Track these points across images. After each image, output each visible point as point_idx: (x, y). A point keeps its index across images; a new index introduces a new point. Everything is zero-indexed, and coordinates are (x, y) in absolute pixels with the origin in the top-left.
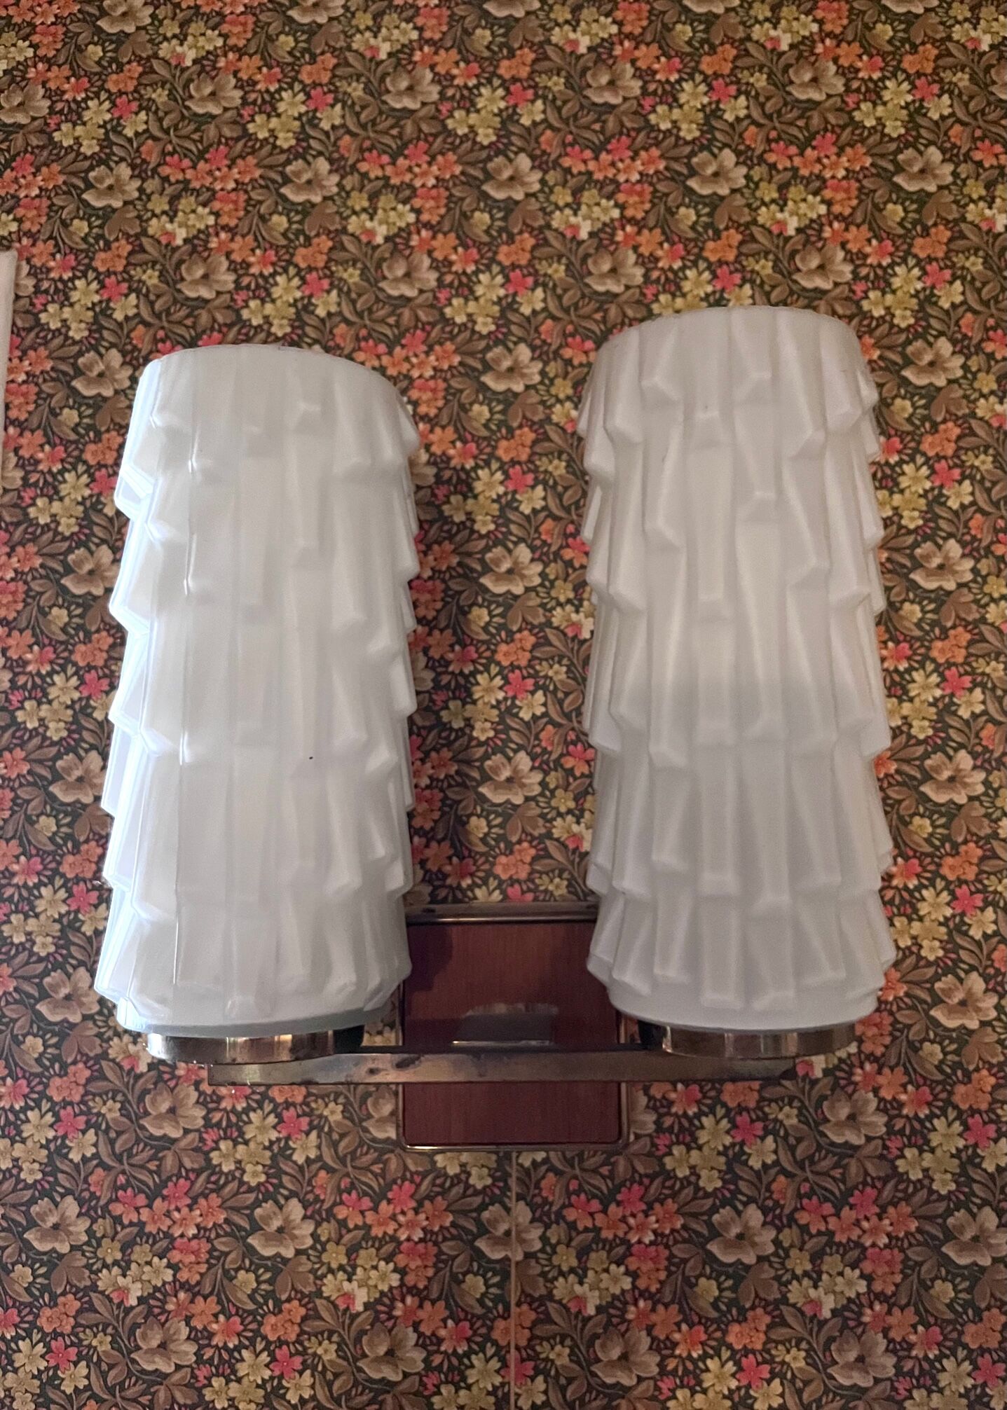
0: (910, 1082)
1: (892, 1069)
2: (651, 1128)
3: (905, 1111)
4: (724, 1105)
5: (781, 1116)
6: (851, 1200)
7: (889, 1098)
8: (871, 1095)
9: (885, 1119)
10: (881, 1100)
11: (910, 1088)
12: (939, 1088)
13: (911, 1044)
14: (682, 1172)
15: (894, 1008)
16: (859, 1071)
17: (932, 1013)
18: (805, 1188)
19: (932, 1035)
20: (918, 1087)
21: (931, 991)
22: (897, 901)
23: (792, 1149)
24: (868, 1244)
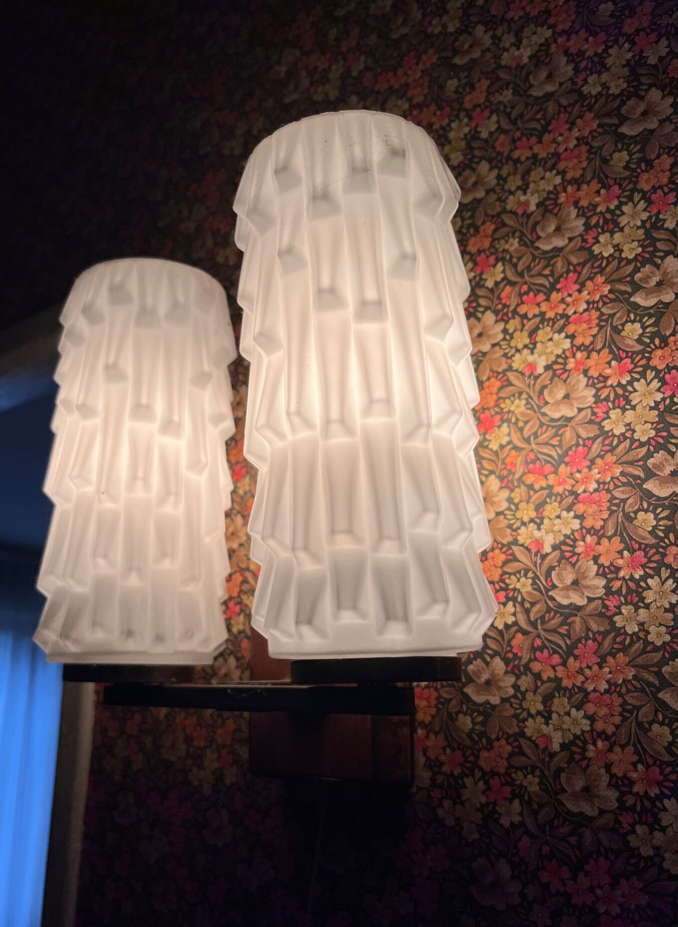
0: (640, 761)
1: (623, 747)
2: (428, 782)
3: (635, 789)
4: (481, 769)
5: (525, 783)
6: (587, 867)
7: (620, 775)
8: (603, 771)
9: (617, 794)
10: (613, 776)
11: (640, 767)
12: (668, 770)
13: (640, 725)
14: (450, 822)
15: (624, 690)
16: (592, 747)
17: (660, 695)
18: (546, 849)
19: (660, 717)
20: (648, 767)
21: (659, 674)
22: (624, 591)
23: (535, 813)
24: (602, 910)
